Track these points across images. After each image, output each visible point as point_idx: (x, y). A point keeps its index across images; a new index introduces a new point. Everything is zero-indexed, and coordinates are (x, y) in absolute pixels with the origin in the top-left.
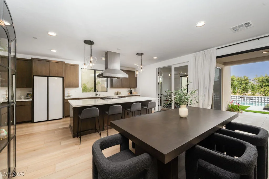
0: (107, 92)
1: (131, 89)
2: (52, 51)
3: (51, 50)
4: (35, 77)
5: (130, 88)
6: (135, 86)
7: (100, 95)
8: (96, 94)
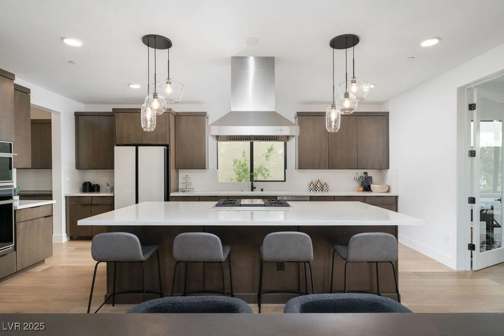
0: (285, 181)
1: (369, 175)
2: (131, 86)
3: (129, 85)
4: (116, 148)
5: (366, 171)
6: (384, 165)
7: (262, 190)
8: (253, 188)
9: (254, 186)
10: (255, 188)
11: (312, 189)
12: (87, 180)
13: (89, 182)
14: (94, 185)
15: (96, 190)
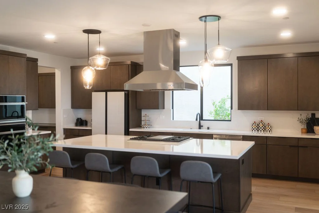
0: (231, 121)
4: (93, 93)
7: (208, 129)
9: (201, 125)
10: (202, 126)
11: (254, 129)
12: (79, 117)
13: (81, 118)
14: (83, 121)
15: (84, 124)
